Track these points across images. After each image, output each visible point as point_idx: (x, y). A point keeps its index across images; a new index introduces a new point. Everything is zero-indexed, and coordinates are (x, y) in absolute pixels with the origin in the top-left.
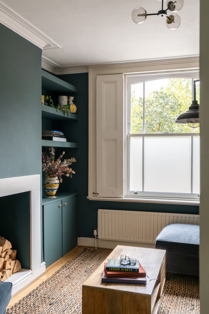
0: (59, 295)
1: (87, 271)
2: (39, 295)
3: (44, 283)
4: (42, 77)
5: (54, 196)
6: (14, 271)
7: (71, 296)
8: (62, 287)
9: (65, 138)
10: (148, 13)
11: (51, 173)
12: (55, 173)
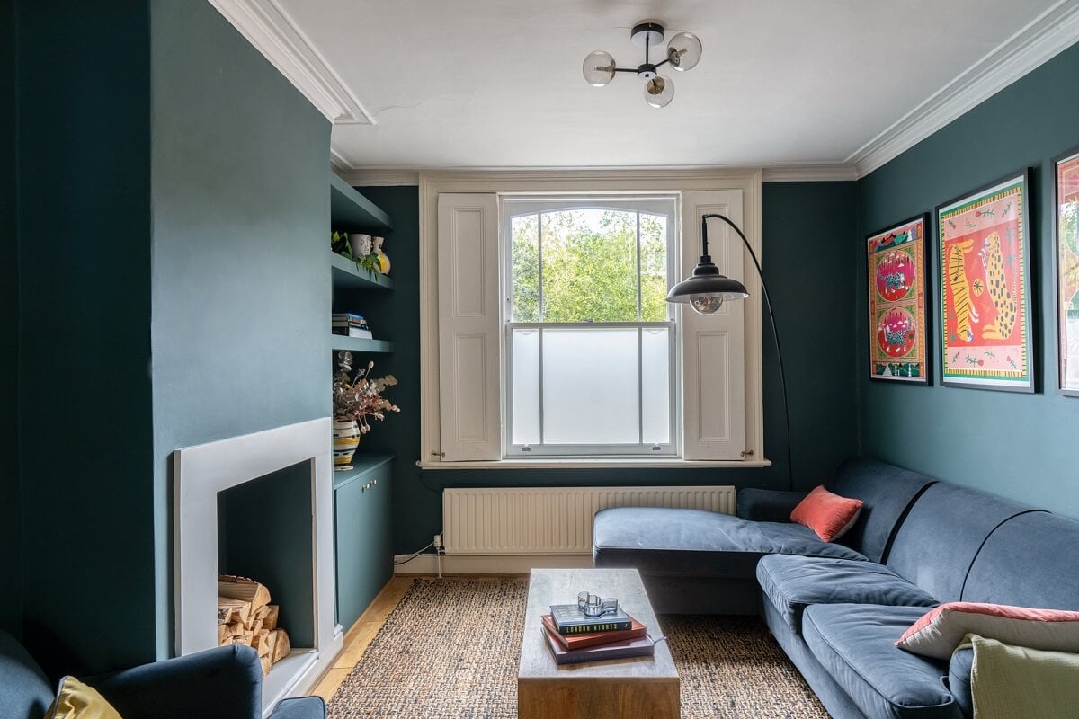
0: (402, 700)
1: (442, 632)
2: (352, 709)
3: (352, 677)
4: (332, 188)
5: (349, 464)
6: (277, 658)
7: (432, 700)
8: (401, 681)
9: (369, 330)
10: (617, 67)
11: (343, 412)
12: (351, 412)
